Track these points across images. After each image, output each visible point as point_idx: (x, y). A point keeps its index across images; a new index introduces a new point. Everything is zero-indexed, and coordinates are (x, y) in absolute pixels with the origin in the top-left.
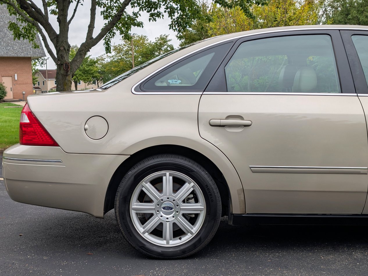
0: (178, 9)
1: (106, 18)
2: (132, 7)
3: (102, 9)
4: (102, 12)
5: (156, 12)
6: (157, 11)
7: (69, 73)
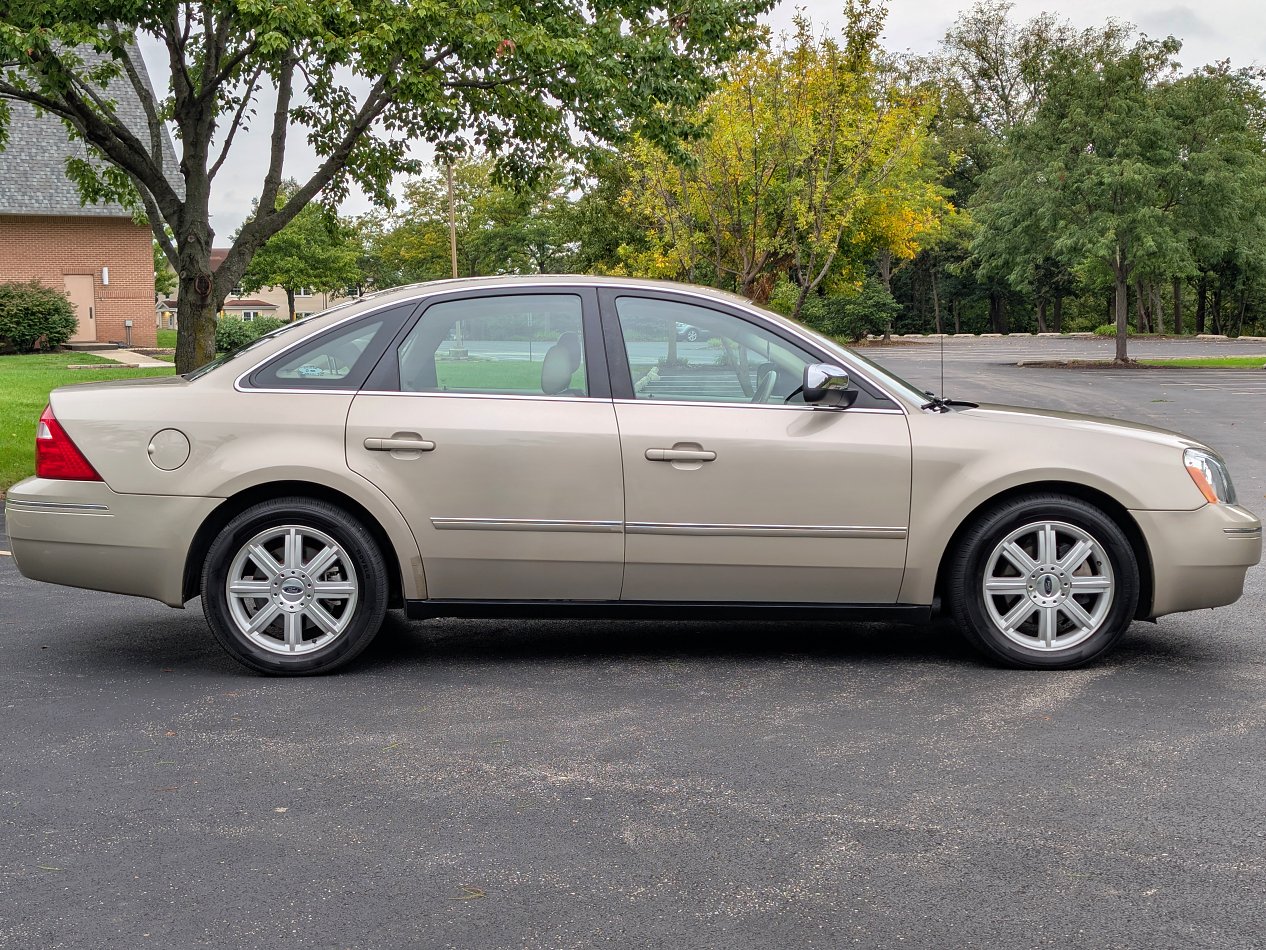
0: (511, 134)
1: (321, 150)
2: (388, 128)
3: (312, 131)
4: (310, 136)
5: (452, 138)
6: (457, 137)
7: (209, 301)
